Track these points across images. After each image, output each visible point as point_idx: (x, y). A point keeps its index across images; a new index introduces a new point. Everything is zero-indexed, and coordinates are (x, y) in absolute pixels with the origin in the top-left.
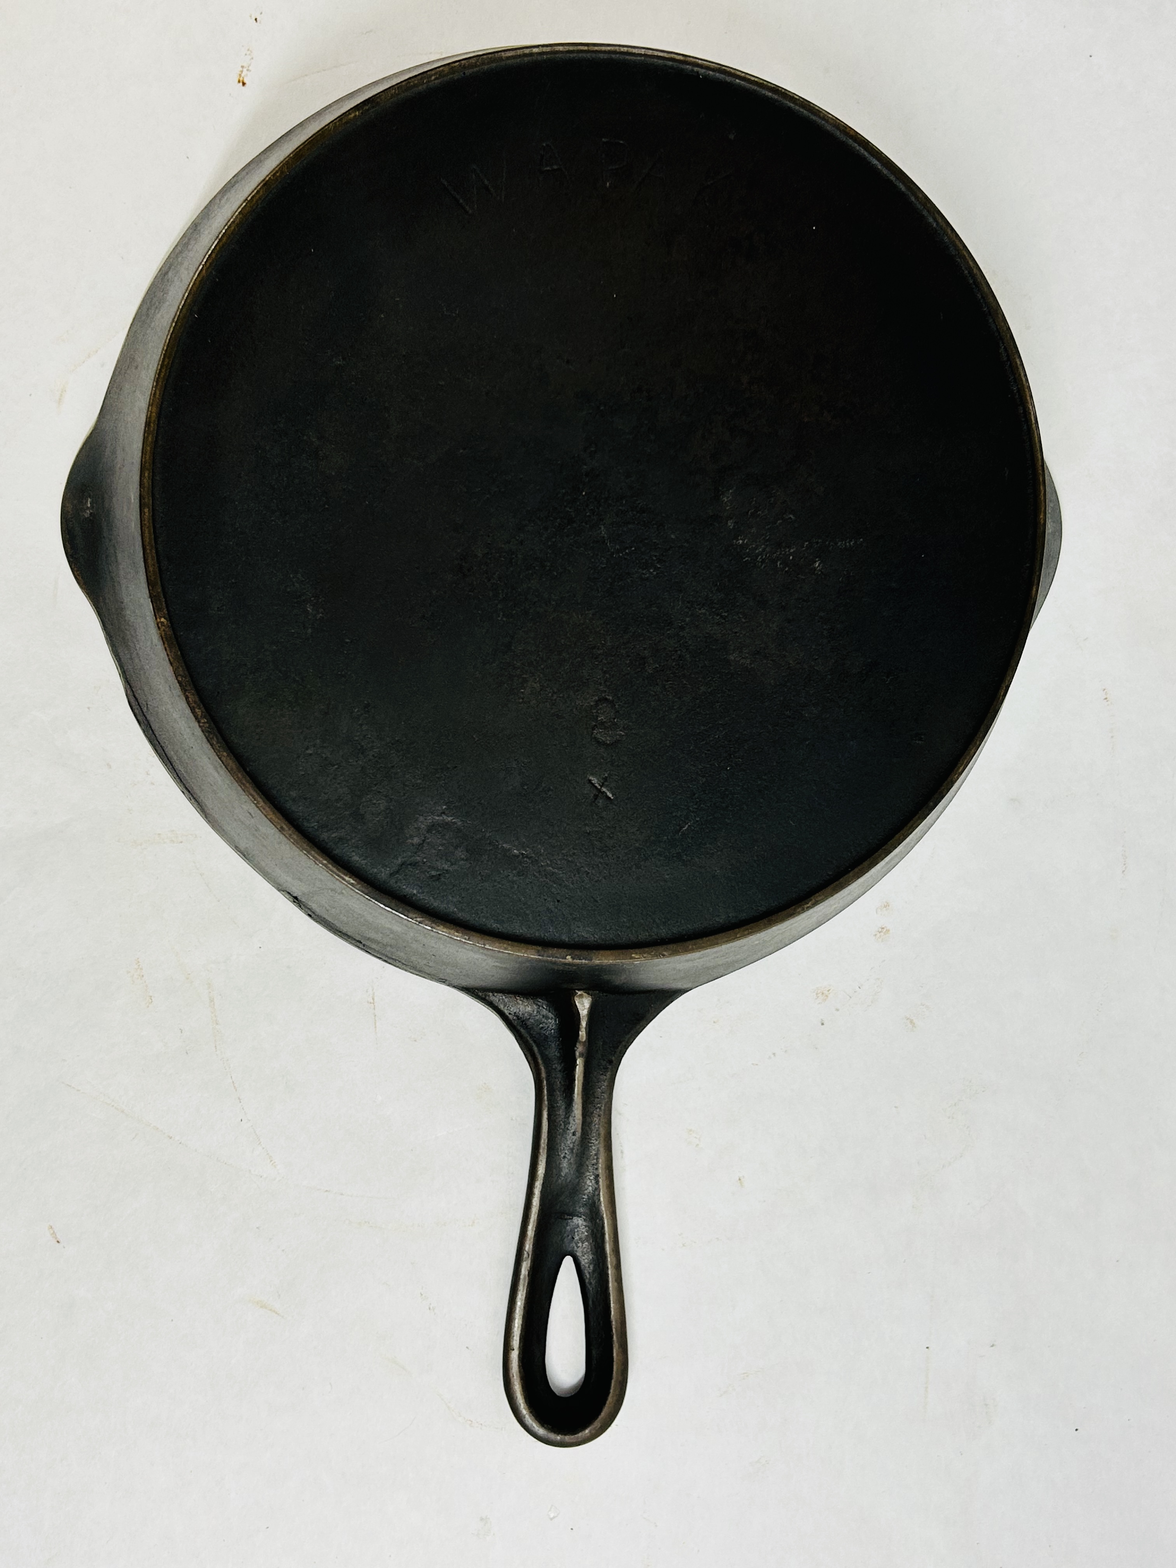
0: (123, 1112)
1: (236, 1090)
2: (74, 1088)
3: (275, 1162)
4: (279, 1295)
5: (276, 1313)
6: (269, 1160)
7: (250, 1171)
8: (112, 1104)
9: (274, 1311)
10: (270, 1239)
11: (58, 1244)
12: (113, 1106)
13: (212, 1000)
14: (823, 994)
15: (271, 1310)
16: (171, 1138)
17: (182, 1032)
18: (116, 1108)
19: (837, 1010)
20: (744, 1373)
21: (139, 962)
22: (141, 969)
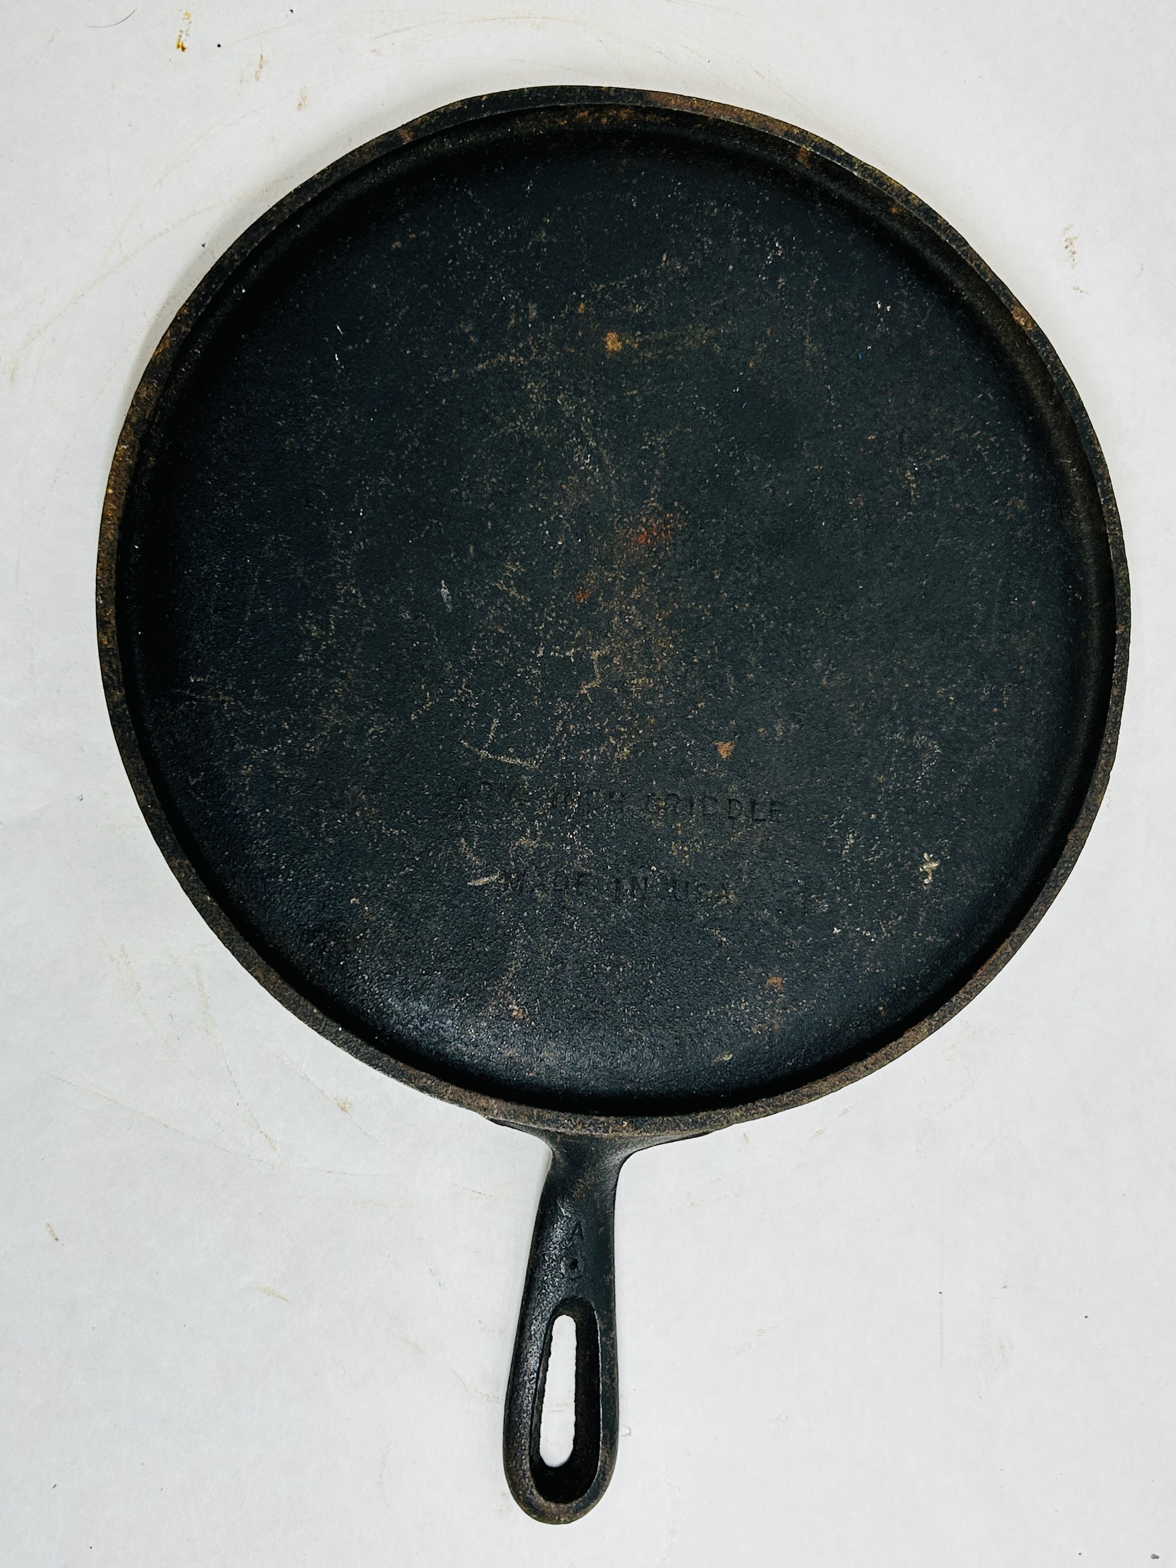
0: (116, 1103)
1: (231, 1074)
3: (274, 1145)
4: (286, 1281)
6: (269, 1144)
7: (249, 1156)
8: (105, 1095)
9: (282, 1298)
10: (274, 1224)
11: (56, 1241)
13: (201, 984)
15: (278, 1296)
16: (166, 1127)
17: (172, 1018)
18: (109, 1100)
20: (760, 1330)
21: (124, 949)
22: (127, 955)
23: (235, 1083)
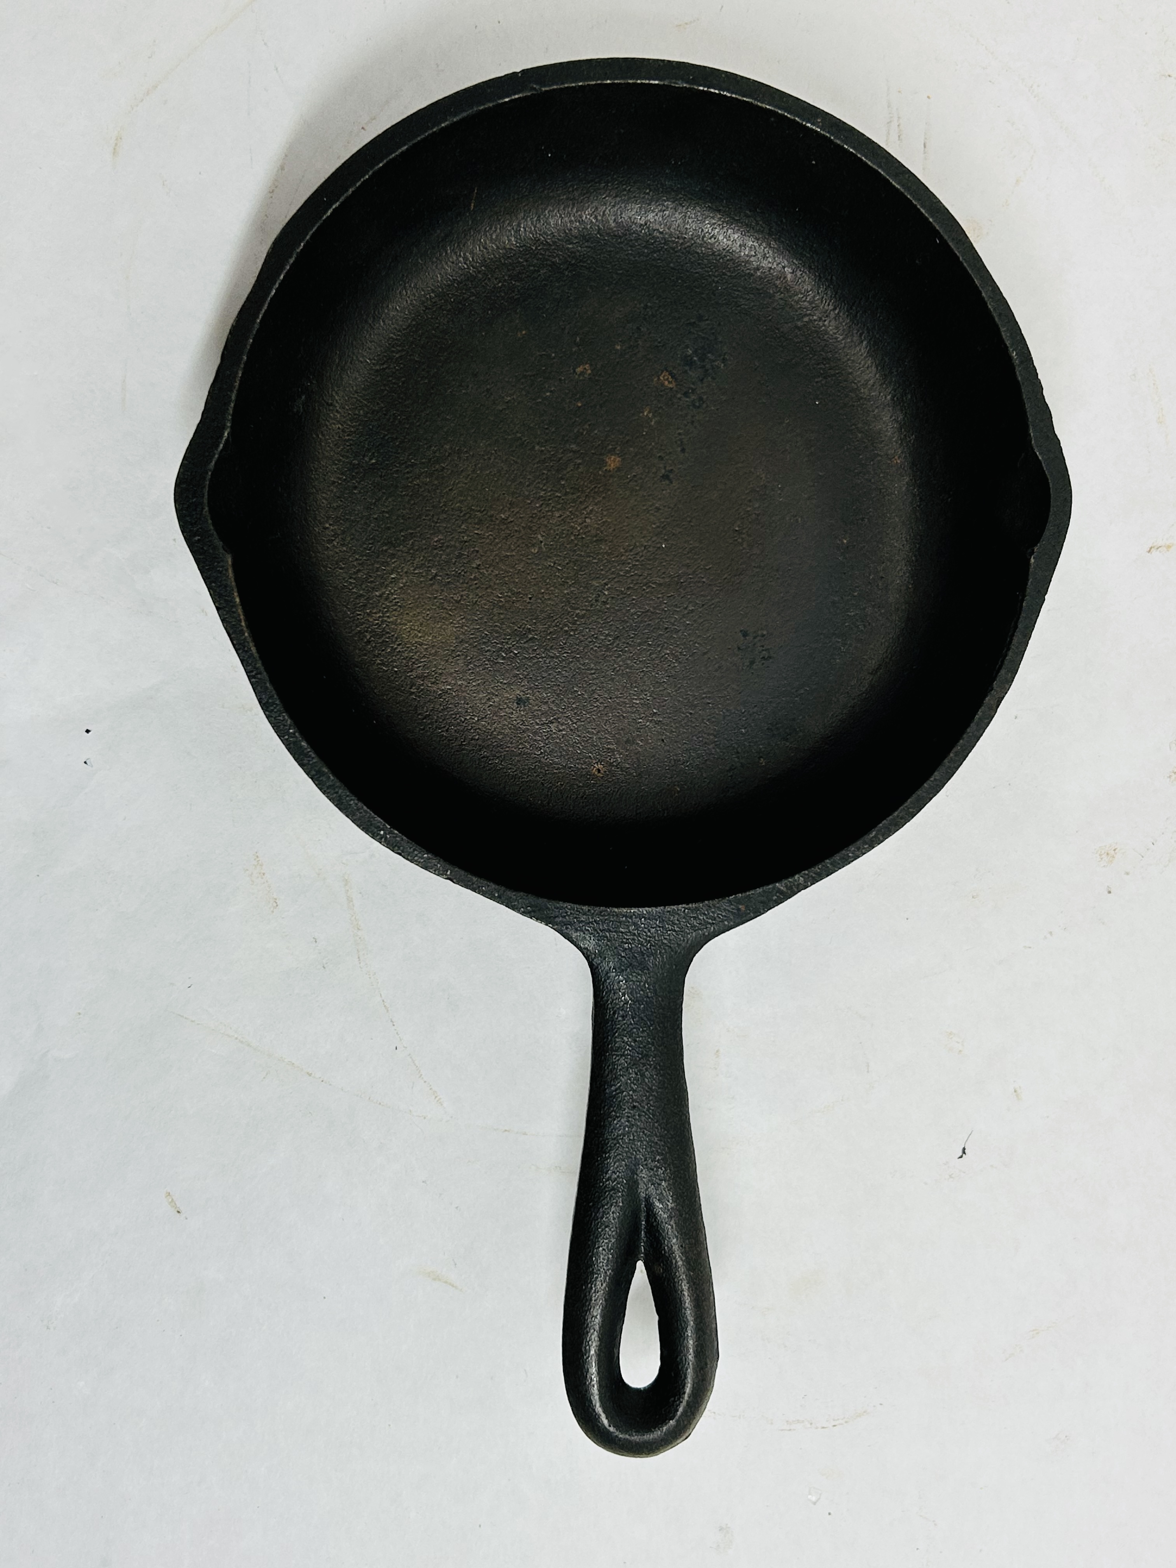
0: (249, 1045)
1: (388, 1011)
2: (186, 1018)
3: (440, 1099)
4: (456, 1264)
5: (453, 1286)
6: (434, 1097)
7: (410, 1111)
8: (236, 1036)
9: (450, 1284)
10: (441, 1194)
11: (178, 1214)
12: (236, 1038)
13: (350, 900)
14: (1108, 854)
15: (446, 1282)
16: (310, 1075)
17: (316, 942)
18: (242, 1042)
19: (1127, 874)
20: (1033, 1331)
21: (257, 857)
22: (261, 865)
23: (392, 1022)
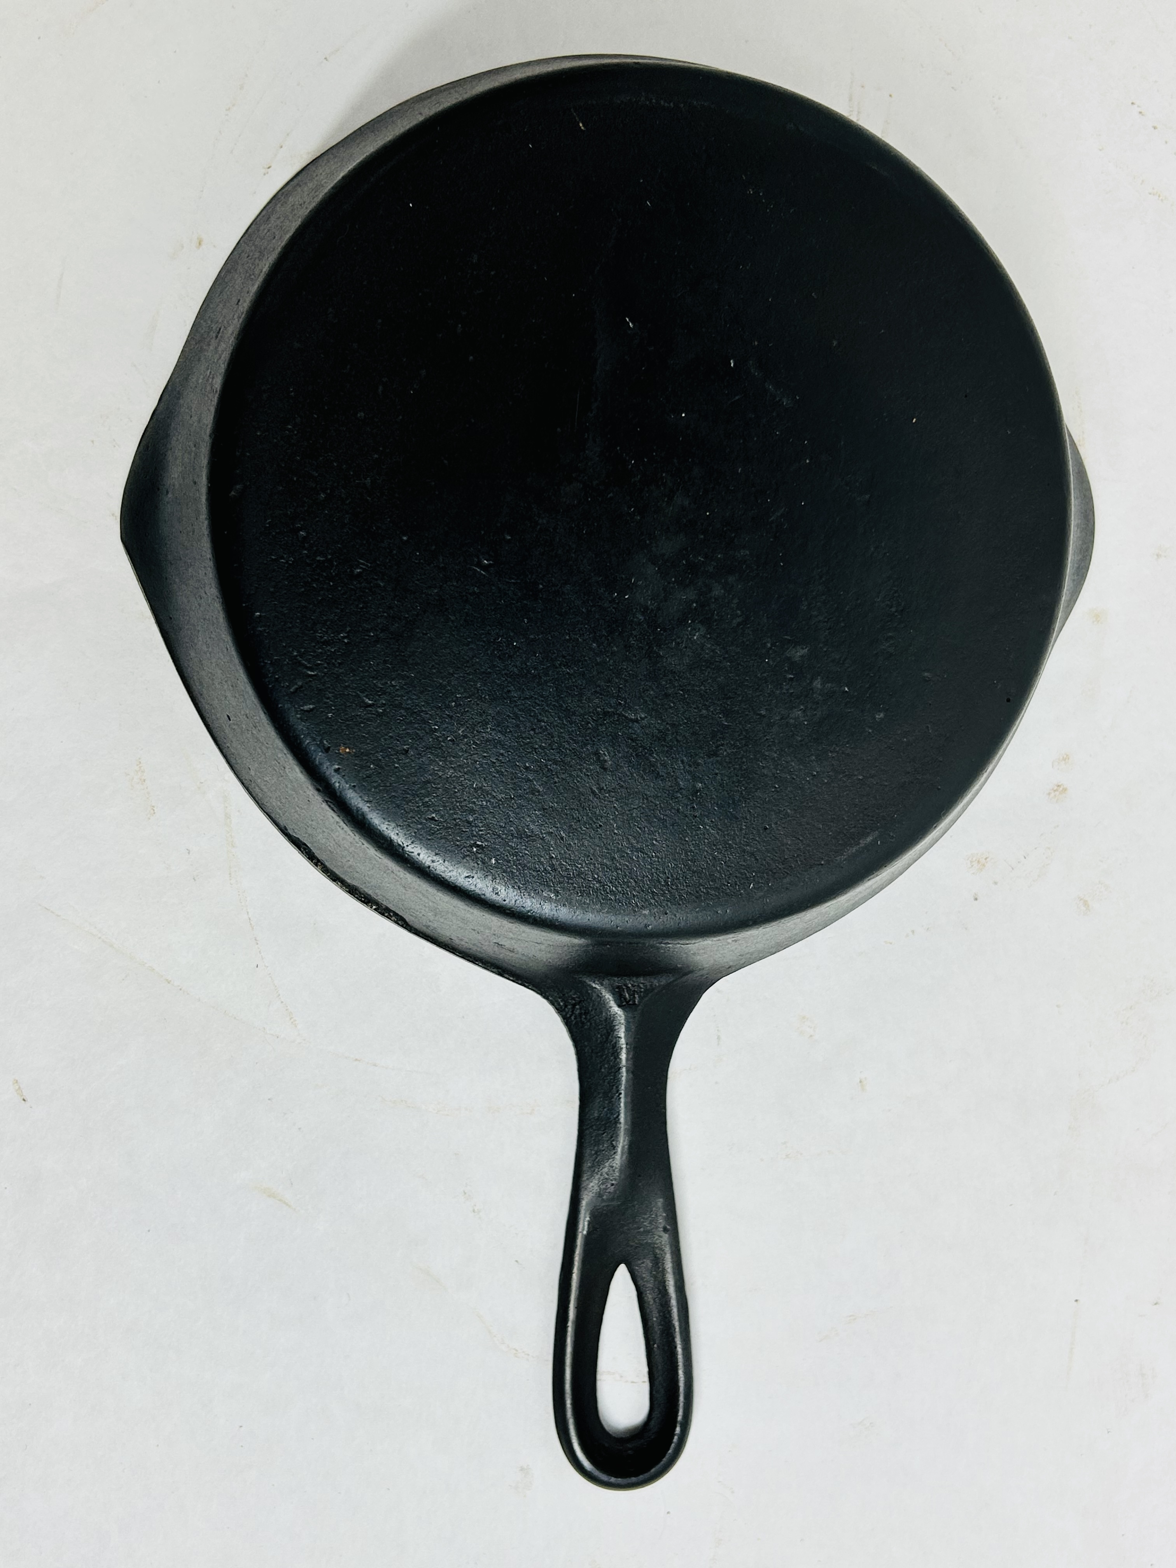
0: (111, 946)
1: (252, 928)
2: (52, 912)
3: (295, 1020)
4: (292, 1184)
5: (287, 1204)
6: (289, 1018)
7: (264, 1029)
8: (99, 936)
9: (284, 1202)
10: (285, 1114)
11: (23, 1102)
13: (227, 816)
14: (978, 862)
15: (280, 1200)
16: (169, 982)
17: (189, 853)
18: (104, 942)
19: (996, 883)
20: (850, 1316)
21: (140, 763)
22: (143, 772)
23: (256, 940)
